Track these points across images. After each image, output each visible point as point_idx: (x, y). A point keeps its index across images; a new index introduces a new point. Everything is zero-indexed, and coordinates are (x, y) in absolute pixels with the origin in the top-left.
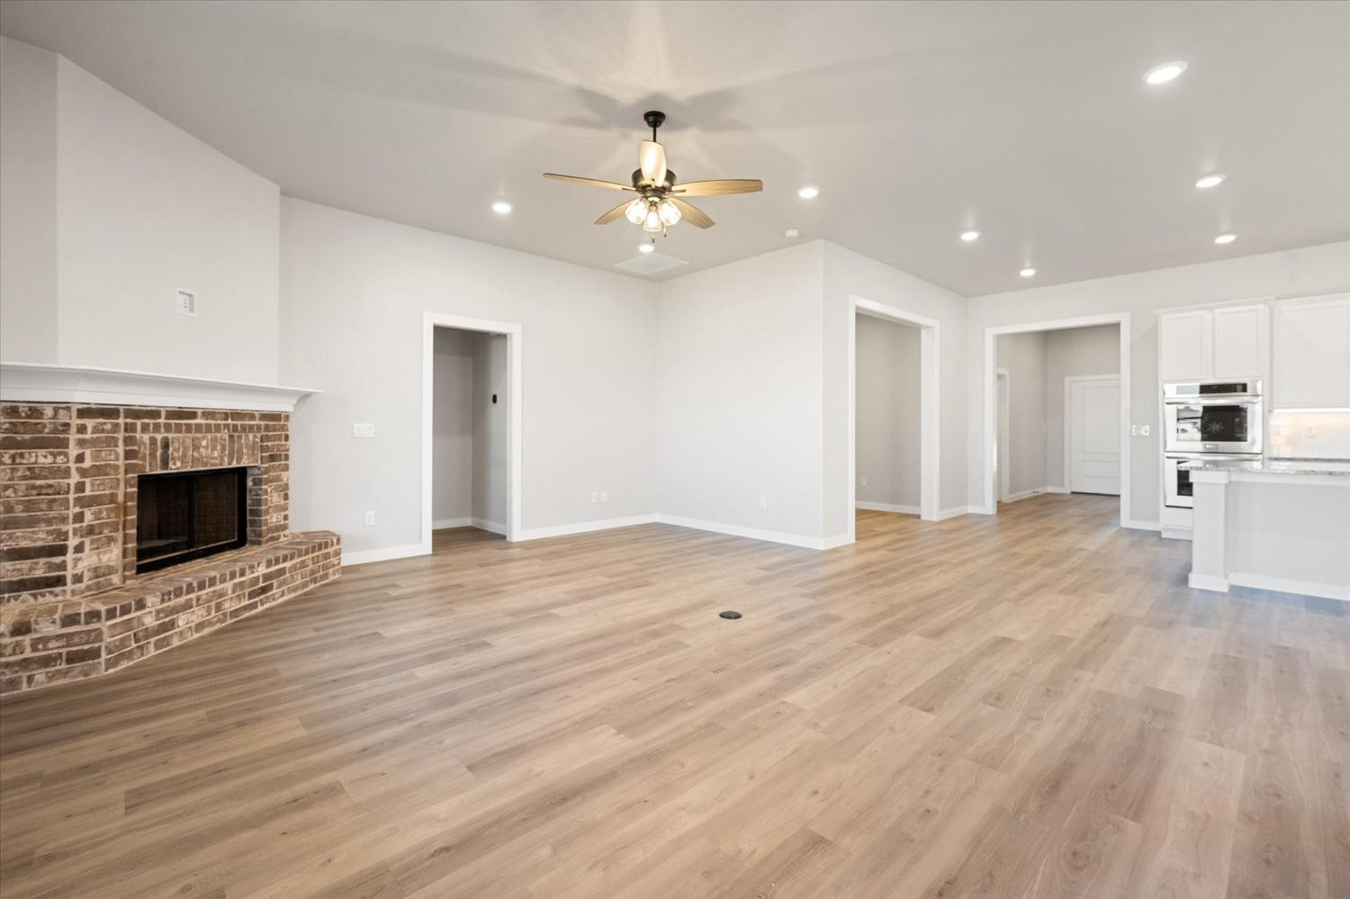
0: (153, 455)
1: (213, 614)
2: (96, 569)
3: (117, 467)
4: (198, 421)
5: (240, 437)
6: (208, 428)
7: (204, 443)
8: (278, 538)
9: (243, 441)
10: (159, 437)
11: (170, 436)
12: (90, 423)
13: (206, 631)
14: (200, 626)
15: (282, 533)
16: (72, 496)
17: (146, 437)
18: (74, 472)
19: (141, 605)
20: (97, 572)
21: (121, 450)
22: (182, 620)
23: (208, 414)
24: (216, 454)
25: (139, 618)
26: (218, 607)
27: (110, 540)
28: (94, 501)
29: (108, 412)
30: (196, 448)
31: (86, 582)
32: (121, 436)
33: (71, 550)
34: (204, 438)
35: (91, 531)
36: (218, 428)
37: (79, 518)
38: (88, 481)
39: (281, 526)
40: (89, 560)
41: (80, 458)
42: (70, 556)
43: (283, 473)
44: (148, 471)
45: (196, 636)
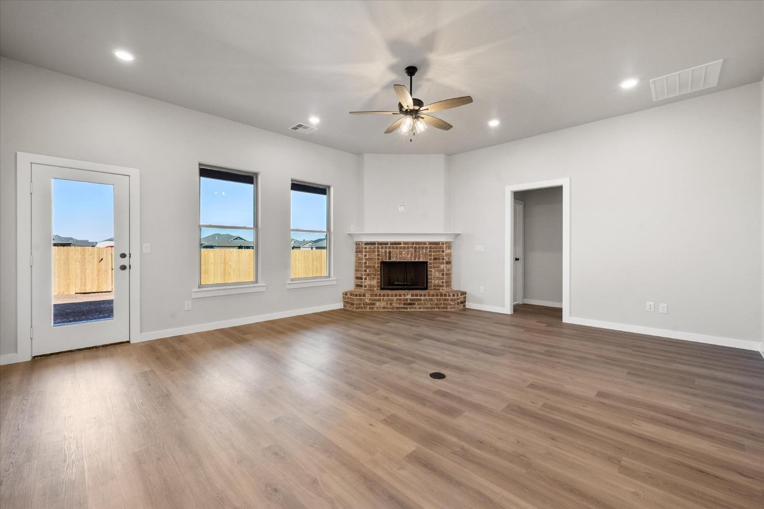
0: (386, 256)
1: (389, 305)
2: (370, 285)
3: (375, 259)
4: (402, 245)
5: (419, 251)
6: (404, 248)
7: (404, 253)
8: (439, 290)
9: (421, 252)
10: (388, 250)
11: (391, 250)
12: (368, 246)
13: (386, 310)
14: (384, 308)
15: (441, 288)
16: (364, 265)
17: (383, 250)
18: (364, 259)
19: (364, 295)
20: (370, 286)
21: (376, 254)
22: (378, 304)
23: (405, 243)
24: (408, 256)
25: (364, 299)
26: (391, 304)
27: (374, 278)
28: (369, 267)
29: (373, 244)
30: (400, 254)
31: (367, 288)
32: (376, 250)
33: (363, 279)
34: (404, 251)
35: (368, 275)
36: (408, 248)
37: (365, 271)
38: (367, 262)
39: (441, 285)
40: (368, 282)
41: (366, 256)
42: (363, 280)
43: (441, 265)
44: (384, 260)
45: (382, 310)
